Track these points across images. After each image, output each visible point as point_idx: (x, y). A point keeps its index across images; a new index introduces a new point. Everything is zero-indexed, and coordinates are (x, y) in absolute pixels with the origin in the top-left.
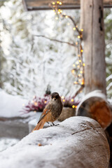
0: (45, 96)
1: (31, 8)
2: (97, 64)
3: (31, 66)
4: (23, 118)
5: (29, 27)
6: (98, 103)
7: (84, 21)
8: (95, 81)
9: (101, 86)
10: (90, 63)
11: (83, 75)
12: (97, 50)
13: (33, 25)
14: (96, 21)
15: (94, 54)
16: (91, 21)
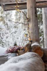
0: (14, 46)
1: (6, 10)
2: (35, 31)
3: (7, 35)
4: (5, 56)
5: (5, 19)
6: (37, 48)
7: (29, 14)
8: (35, 39)
9: (38, 41)
10: (32, 31)
11: (30, 36)
12: (35, 25)
13: (7, 18)
14: (34, 13)
15: (34, 27)
16: (32, 14)
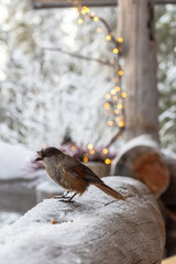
0: (63, 144)
1: (39, 4)
2: (145, 93)
3: (40, 97)
4: (28, 181)
5: (36, 35)
6: (146, 156)
7: (124, 26)
8: (141, 120)
9: (152, 129)
10: (133, 93)
11: (123, 111)
12: (145, 71)
13: (43, 32)
14: (143, 24)
15: (140, 77)
16: (134, 26)
